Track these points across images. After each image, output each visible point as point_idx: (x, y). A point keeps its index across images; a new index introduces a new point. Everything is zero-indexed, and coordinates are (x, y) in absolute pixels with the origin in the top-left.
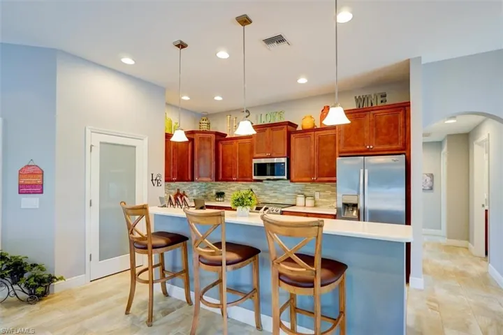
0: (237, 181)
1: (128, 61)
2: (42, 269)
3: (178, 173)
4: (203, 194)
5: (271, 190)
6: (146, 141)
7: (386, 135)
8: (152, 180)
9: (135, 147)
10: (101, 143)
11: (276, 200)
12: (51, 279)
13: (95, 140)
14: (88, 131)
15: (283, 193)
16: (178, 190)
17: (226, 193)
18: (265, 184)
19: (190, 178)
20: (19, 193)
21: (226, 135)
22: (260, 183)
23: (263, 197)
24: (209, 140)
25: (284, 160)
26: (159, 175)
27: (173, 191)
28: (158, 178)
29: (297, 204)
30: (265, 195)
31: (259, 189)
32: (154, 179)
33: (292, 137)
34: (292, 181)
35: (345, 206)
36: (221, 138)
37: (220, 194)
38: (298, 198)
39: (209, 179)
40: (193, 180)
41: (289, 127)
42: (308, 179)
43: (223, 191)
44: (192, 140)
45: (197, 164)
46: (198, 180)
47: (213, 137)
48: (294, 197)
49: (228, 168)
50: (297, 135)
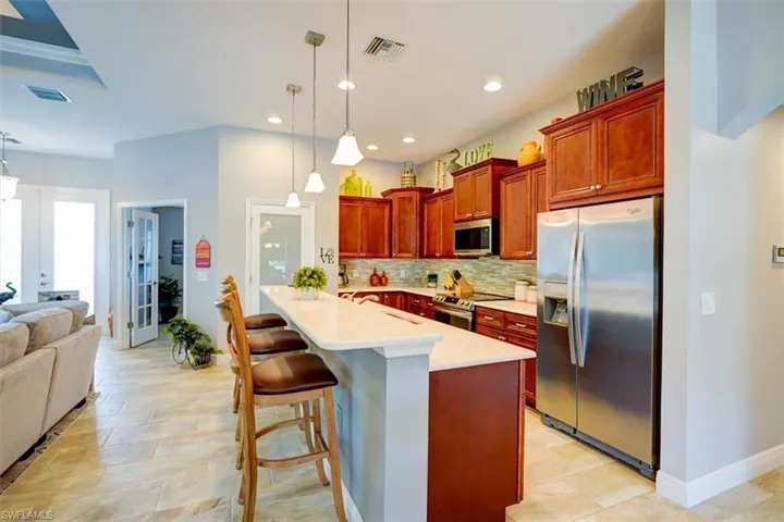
0: (441, 257)
1: (275, 120)
2: (209, 340)
3: (368, 247)
4: (417, 276)
5: (488, 272)
6: (313, 208)
7: (629, 157)
8: (322, 255)
9: (300, 217)
10: (261, 214)
12: (211, 351)
13: (255, 211)
14: (248, 204)
15: (503, 278)
16: (375, 269)
17: (439, 276)
18: (481, 263)
19: (387, 252)
20: (197, 266)
21: (433, 190)
22: (474, 261)
23: (479, 283)
24: (410, 199)
25: (488, 223)
26: (329, 250)
27: (368, 270)
28: (330, 253)
29: (516, 298)
30: (482, 280)
31: (475, 271)
32: (324, 253)
33: (503, 184)
34: (501, 258)
35: (555, 303)
36: (427, 195)
37: (433, 277)
38: (517, 287)
39: (410, 255)
40: (391, 257)
41: (496, 167)
42: (521, 254)
43: (436, 272)
44: (390, 202)
45: (395, 235)
46: (396, 257)
47: (416, 196)
48: (513, 285)
49: (433, 239)
50: (509, 178)
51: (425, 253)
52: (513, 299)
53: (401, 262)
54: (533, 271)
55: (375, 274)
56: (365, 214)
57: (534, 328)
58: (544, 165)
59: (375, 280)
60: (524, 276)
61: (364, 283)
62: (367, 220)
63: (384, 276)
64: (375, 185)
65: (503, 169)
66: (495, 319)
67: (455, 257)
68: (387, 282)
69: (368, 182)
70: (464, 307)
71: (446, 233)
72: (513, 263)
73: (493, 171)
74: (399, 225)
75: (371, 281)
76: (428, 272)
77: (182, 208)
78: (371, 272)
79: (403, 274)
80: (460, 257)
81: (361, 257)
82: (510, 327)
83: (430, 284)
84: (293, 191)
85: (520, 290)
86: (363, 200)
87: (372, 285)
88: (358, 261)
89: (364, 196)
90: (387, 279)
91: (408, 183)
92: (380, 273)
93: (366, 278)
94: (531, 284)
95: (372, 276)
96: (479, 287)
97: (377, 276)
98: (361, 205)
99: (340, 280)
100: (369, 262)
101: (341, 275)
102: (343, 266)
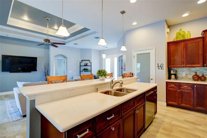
6: (154, 49)
9: (150, 53)
10: (137, 54)
14: (133, 52)
19: (201, 64)
26: (162, 64)
27: (192, 73)
28: (162, 66)
32: (159, 66)
44: (203, 38)
55: (196, 75)
56: (186, 47)
59: (196, 78)
62: (186, 49)
63: (203, 76)
68: (205, 79)
69: (188, 32)
75: (193, 78)
78: (194, 74)
81: (183, 67)
86: (184, 41)
87: (195, 80)
92: (200, 75)
93: (191, 76)
95: (194, 76)
97: (198, 76)
98: (183, 44)
99: (173, 76)
100: (193, 69)
101: (174, 74)
102: (175, 71)
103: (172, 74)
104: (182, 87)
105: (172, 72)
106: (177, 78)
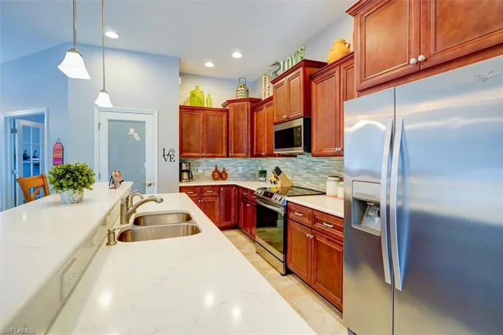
0: (266, 156)
1: (112, 35)
3: (207, 148)
5: (305, 169)
6: (156, 115)
8: (164, 155)
9: (145, 122)
10: (109, 120)
11: (309, 183)
13: (103, 117)
14: (96, 111)
15: (316, 174)
16: (216, 167)
17: (267, 172)
18: (300, 161)
20: (54, 165)
21: (261, 99)
22: (293, 158)
23: (297, 178)
24: (242, 108)
25: (300, 122)
26: (171, 150)
27: (211, 167)
28: (171, 153)
29: (328, 193)
30: (300, 175)
31: (293, 167)
32: (166, 153)
33: (313, 84)
34: (313, 156)
35: (364, 206)
36: (256, 104)
37: (263, 173)
38: (328, 183)
39: (243, 155)
40: (228, 156)
41: (308, 69)
42: (331, 151)
43: (265, 169)
44: (227, 111)
45: (232, 138)
46: (232, 157)
47: (247, 105)
48: (324, 181)
49: (260, 141)
50: (319, 78)
51: (255, 153)
52: (325, 194)
53: (239, 160)
54: (341, 167)
55: (216, 170)
56: (206, 121)
57: (340, 229)
58: (353, 57)
59: (217, 175)
60: (336, 173)
61: (207, 178)
62: (207, 126)
63: (224, 172)
64: (215, 97)
65: (313, 70)
66: (304, 215)
67: (274, 156)
68: (226, 177)
69: (209, 95)
70: (277, 202)
71: (269, 134)
72: (326, 160)
73: (305, 73)
74: (234, 129)
75: (213, 175)
76: (260, 169)
77: (44, 115)
78: (213, 169)
79: (240, 170)
80: (279, 155)
81: (202, 157)
82: (318, 225)
83: (261, 179)
84: (103, 91)
85: (331, 186)
86: (203, 109)
87: (215, 179)
88: (203, 160)
89: (205, 106)
90: (226, 174)
91: (241, 95)
92: (221, 170)
93: (209, 173)
94: (341, 180)
95: (214, 172)
96: (298, 181)
97: (218, 172)
98: (202, 114)
99: (185, 175)
100: (212, 160)
101: (187, 171)
102: (188, 164)
103: (184, 171)
104: (205, 194)
105: (184, 167)
106: (192, 178)
